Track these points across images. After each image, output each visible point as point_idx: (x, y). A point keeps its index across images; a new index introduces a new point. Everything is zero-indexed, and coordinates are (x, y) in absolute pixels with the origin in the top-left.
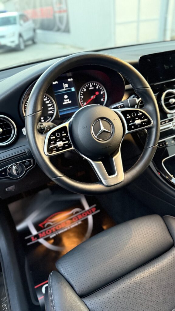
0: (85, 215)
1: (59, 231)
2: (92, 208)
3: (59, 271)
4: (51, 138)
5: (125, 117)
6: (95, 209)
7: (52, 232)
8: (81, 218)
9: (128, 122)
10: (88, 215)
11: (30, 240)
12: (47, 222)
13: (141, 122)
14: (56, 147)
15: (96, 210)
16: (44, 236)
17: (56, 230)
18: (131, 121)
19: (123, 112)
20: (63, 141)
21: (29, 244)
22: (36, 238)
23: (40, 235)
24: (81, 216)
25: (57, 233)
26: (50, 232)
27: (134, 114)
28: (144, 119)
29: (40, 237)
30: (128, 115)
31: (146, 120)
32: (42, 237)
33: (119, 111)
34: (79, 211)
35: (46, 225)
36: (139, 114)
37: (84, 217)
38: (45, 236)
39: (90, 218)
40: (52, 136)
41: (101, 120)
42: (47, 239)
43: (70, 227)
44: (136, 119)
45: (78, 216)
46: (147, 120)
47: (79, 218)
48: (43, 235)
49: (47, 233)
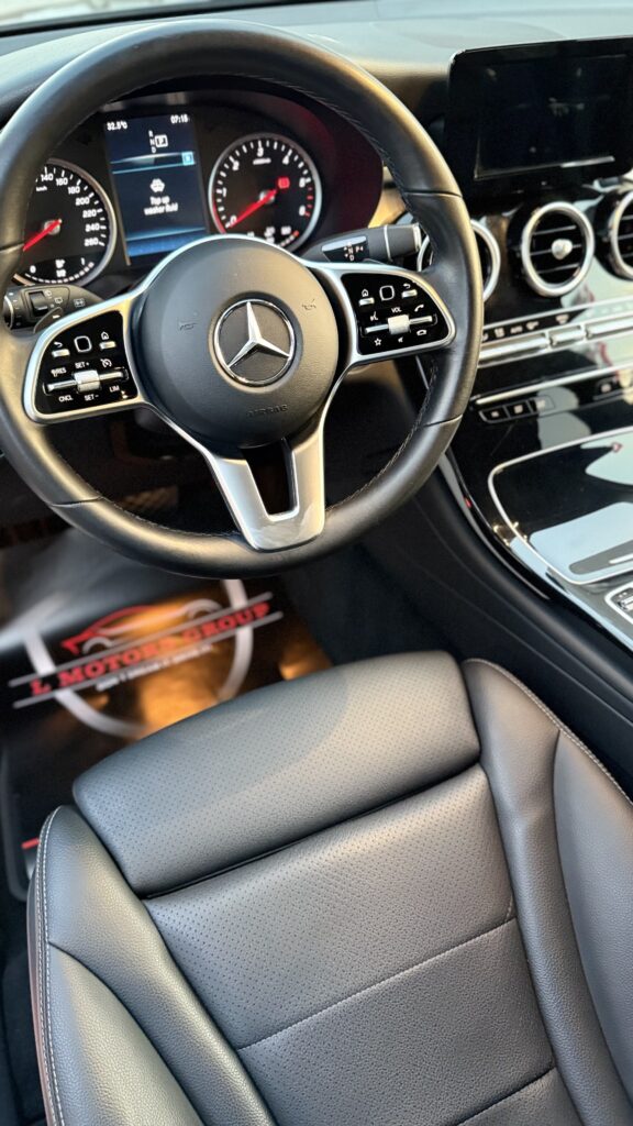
0: (227, 623)
1: (132, 669)
2: (258, 604)
3: (81, 808)
4: (55, 354)
5: (354, 299)
6: (265, 608)
7: (107, 671)
8: (214, 634)
9: (363, 321)
10: (238, 625)
11: (26, 691)
12: (95, 634)
13: (412, 326)
14: (72, 390)
15: (270, 612)
16: (76, 682)
17: (122, 665)
18: (372, 318)
19: (348, 280)
20: (101, 370)
21: (20, 704)
22: (47, 687)
23: (63, 678)
24: (213, 626)
25: (123, 677)
26: (101, 668)
27: (387, 293)
28: (422, 313)
29: (63, 683)
30: (365, 293)
31: (429, 319)
32: (69, 685)
33: (335, 271)
34: (208, 610)
35: (87, 647)
36: (405, 295)
37: (223, 631)
38: (81, 682)
39: (244, 636)
40: (56, 348)
41: (252, 303)
42: (87, 694)
43: (170, 659)
44: (394, 310)
45: (205, 628)
46: (434, 318)
47: (208, 633)
48: (72, 679)
49: (89, 671)
